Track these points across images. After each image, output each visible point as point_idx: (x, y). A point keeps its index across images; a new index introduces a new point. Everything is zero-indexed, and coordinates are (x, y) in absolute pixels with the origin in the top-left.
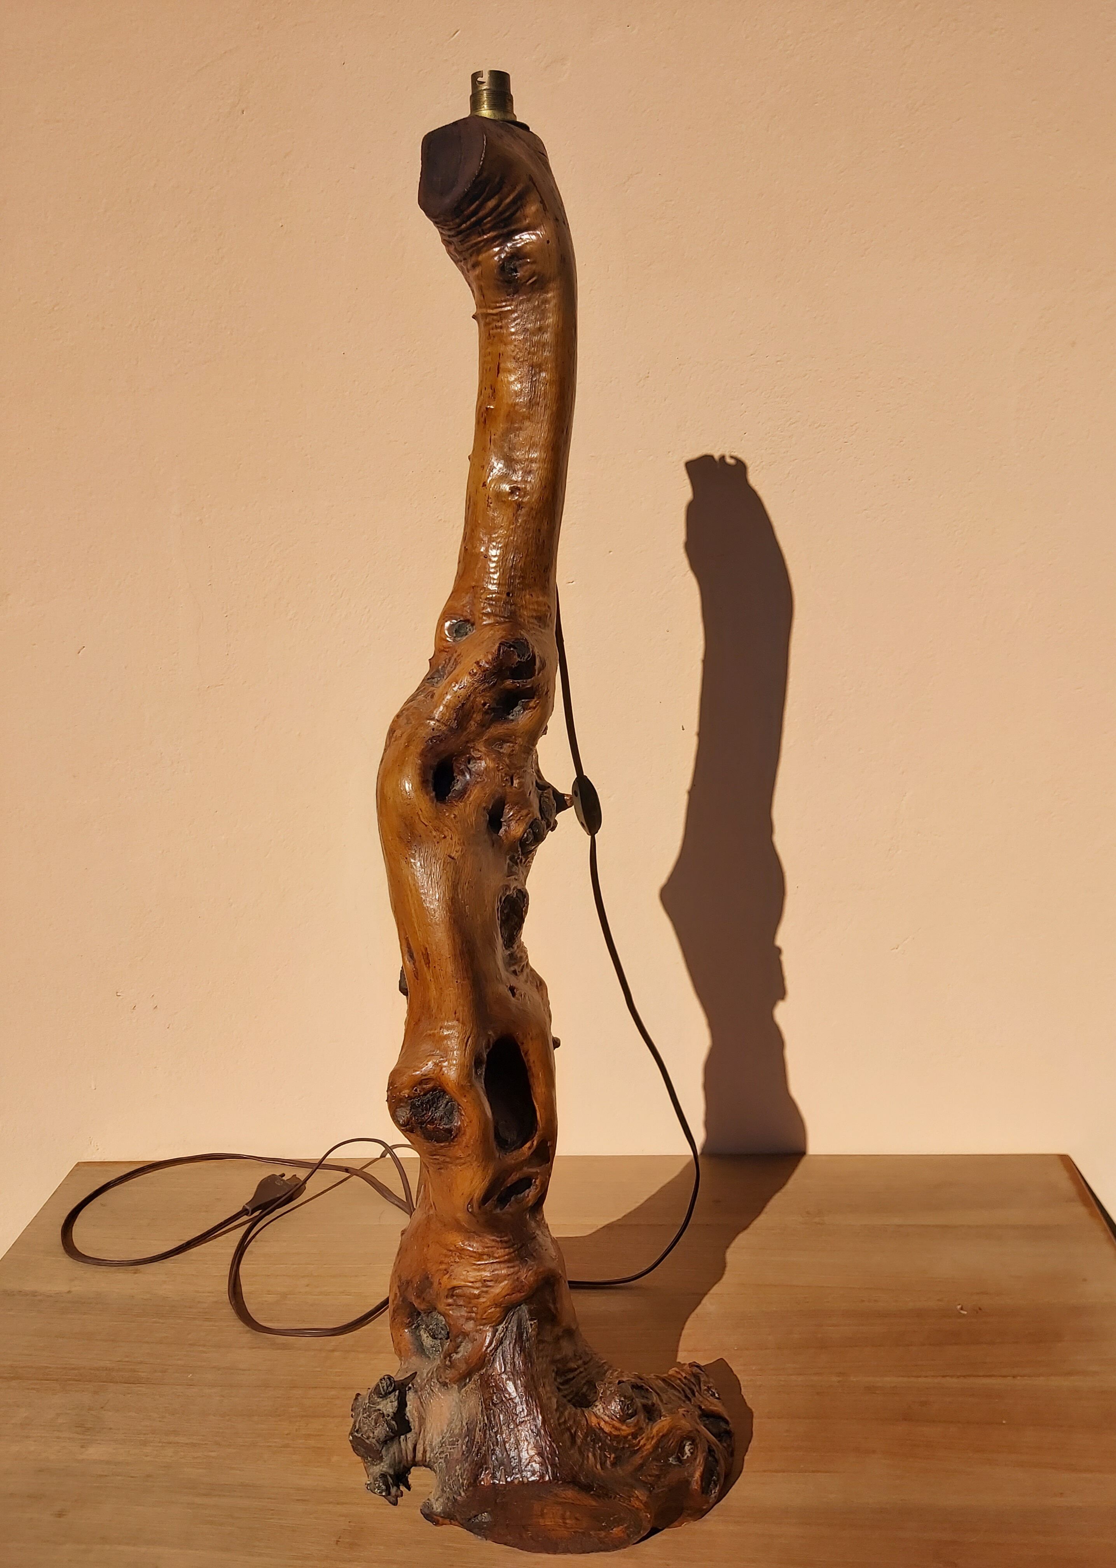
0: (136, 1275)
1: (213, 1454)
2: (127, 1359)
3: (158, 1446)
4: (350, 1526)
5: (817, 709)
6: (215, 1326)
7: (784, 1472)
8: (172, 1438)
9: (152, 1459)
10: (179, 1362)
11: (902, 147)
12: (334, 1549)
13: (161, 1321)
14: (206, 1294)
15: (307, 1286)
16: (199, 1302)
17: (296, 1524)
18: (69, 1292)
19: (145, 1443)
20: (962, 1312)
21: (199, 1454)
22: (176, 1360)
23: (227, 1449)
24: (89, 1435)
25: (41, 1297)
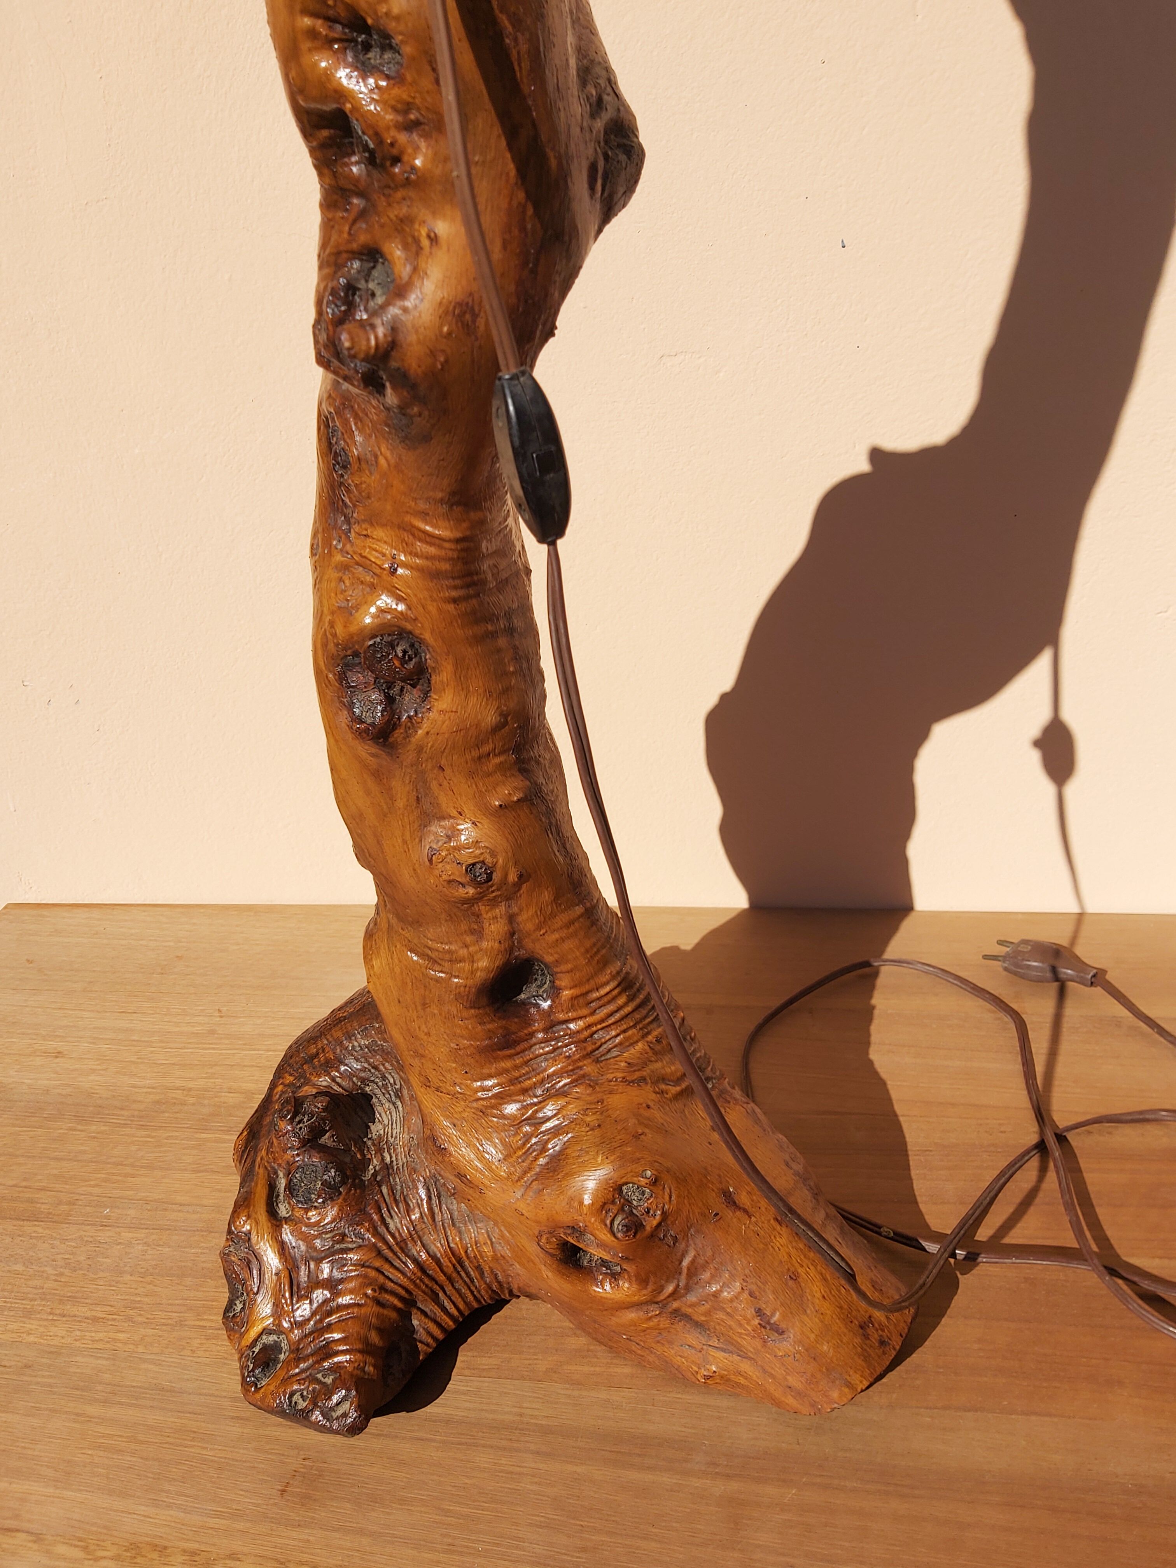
0: (58, 1060)
1: (121, 1336)
2: (24, 1184)
3: (47, 1320)
4: (305, 1467)
6: (152, 1138)
7: (976, 1411)
8: (69, 1308)
9: (36, 1340)
10: (96, 1190)
12: (275, 1504)
13: (80, 1127)
14: (145, 1090)
16: (135, 1101)
17: (226, 1458)
19: (28, 1314)
21: (101, 1335)
22: (90, 1186)
23: (142, 1330)
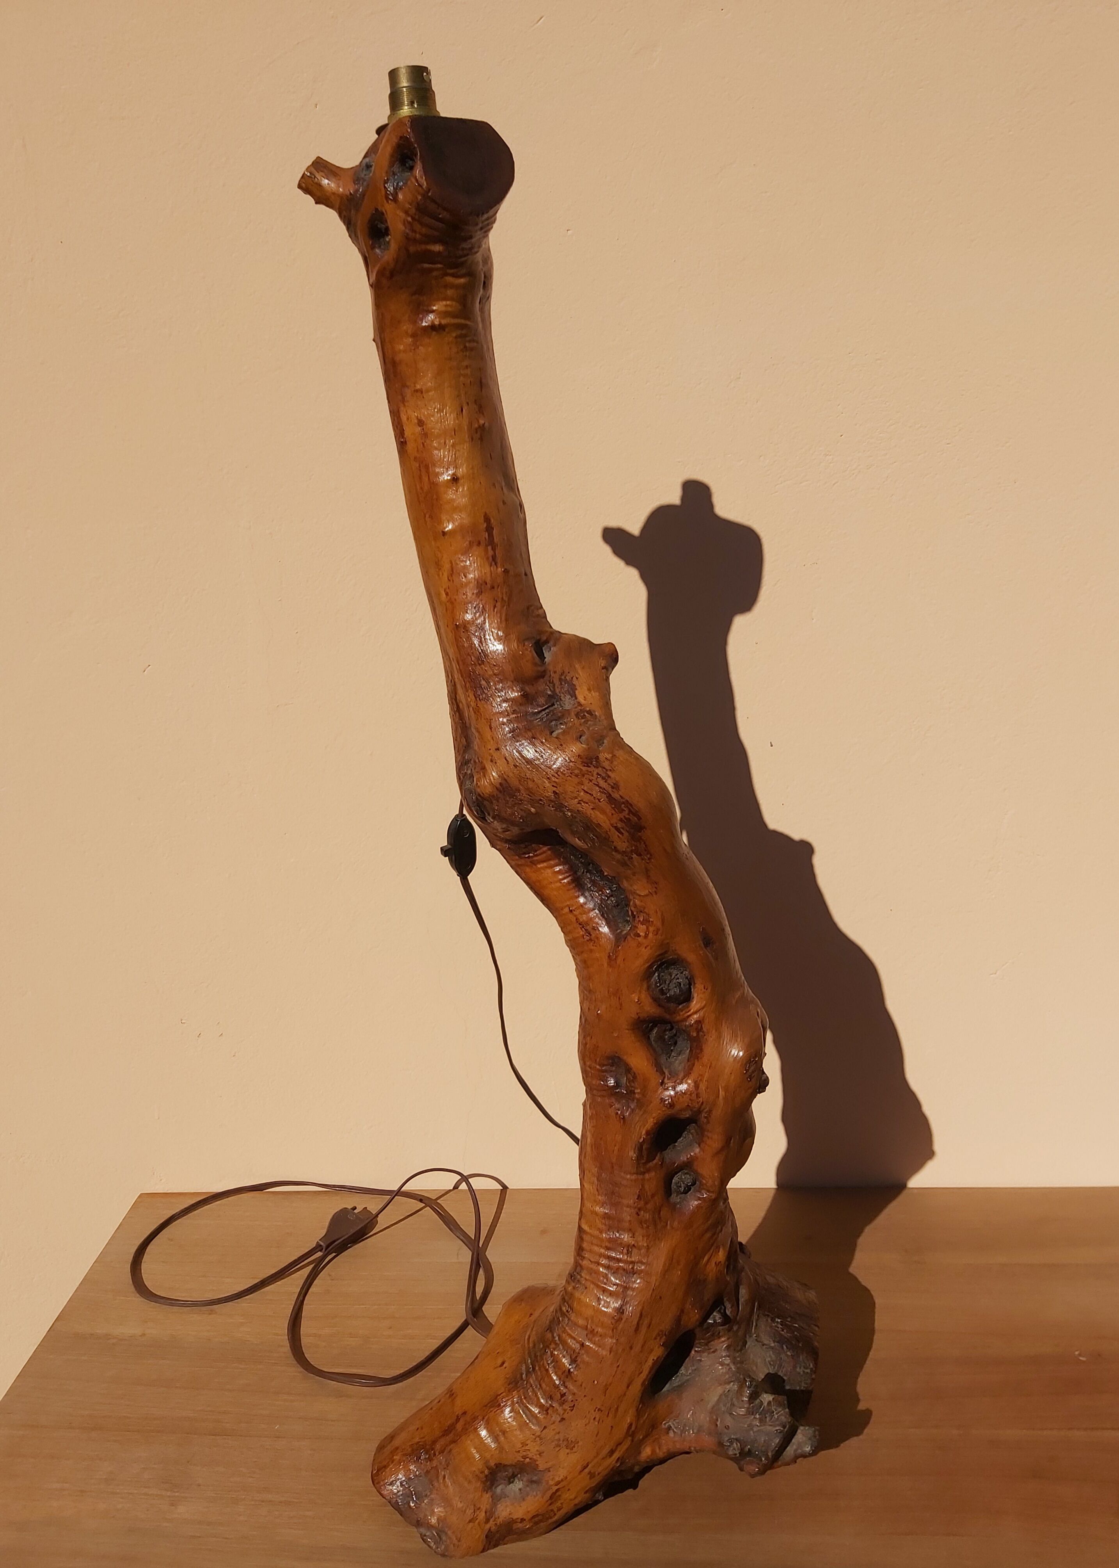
0: (213, 1316)
1: (309, 1513)
3: (251, 1505)
5: (915, 723)
8: (264, 1496)
9: (246, 1519)
10: (265, 1412)
11: (1011, 133)
13: (242, 1367)
15: (390, 1328)
18: (144, 1335)
19: (236, 1501)
20: (1081, 1358)
21: (294, 1513)
22: (261, 1409)
23: (324, 1509)
24: (177, 1492)
25: (115, 1341)
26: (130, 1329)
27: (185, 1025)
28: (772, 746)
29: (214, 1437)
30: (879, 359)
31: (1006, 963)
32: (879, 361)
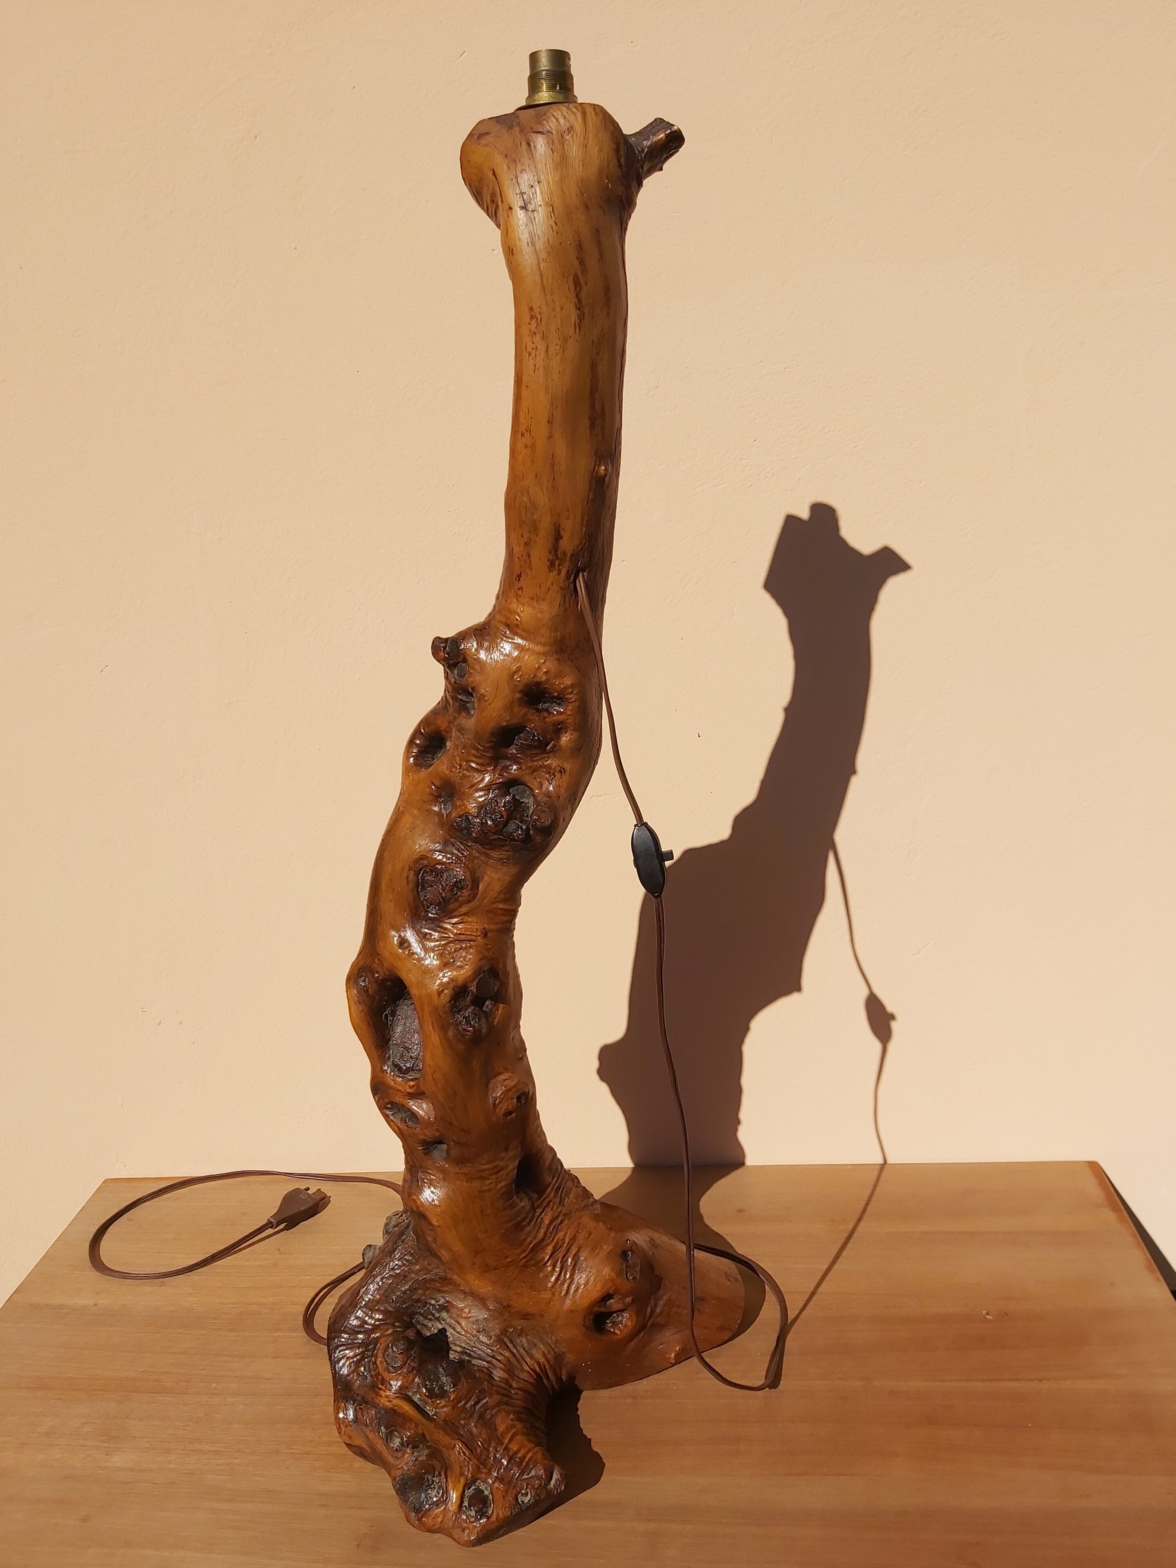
1: (235, 1461)
2: (151, 1370)
3: (182, 1454)
4: (372, 1530)
6: (240, 1337)
8: (195, 1446)
9: (176, 1467)
10: (204, 1372)
12: (355, 1553)
13: (186, 1332)
14: (230, 1306)
16: (224, 1313)
17: (317, 1529)
18: (96, 1305)
19: (168, 1451)
20: (988, 1317)
21: (222, 1461)
22: (200, 1370)
23: (250, 1457)
24: (114, 1443)
25: (67, 1311)
26: (85, 1300)
27: (146, 1013)
28: (699, 737)
29: (153, 1395)
30: (787, 368)
31: (929, 944)
32: (787, 370)
